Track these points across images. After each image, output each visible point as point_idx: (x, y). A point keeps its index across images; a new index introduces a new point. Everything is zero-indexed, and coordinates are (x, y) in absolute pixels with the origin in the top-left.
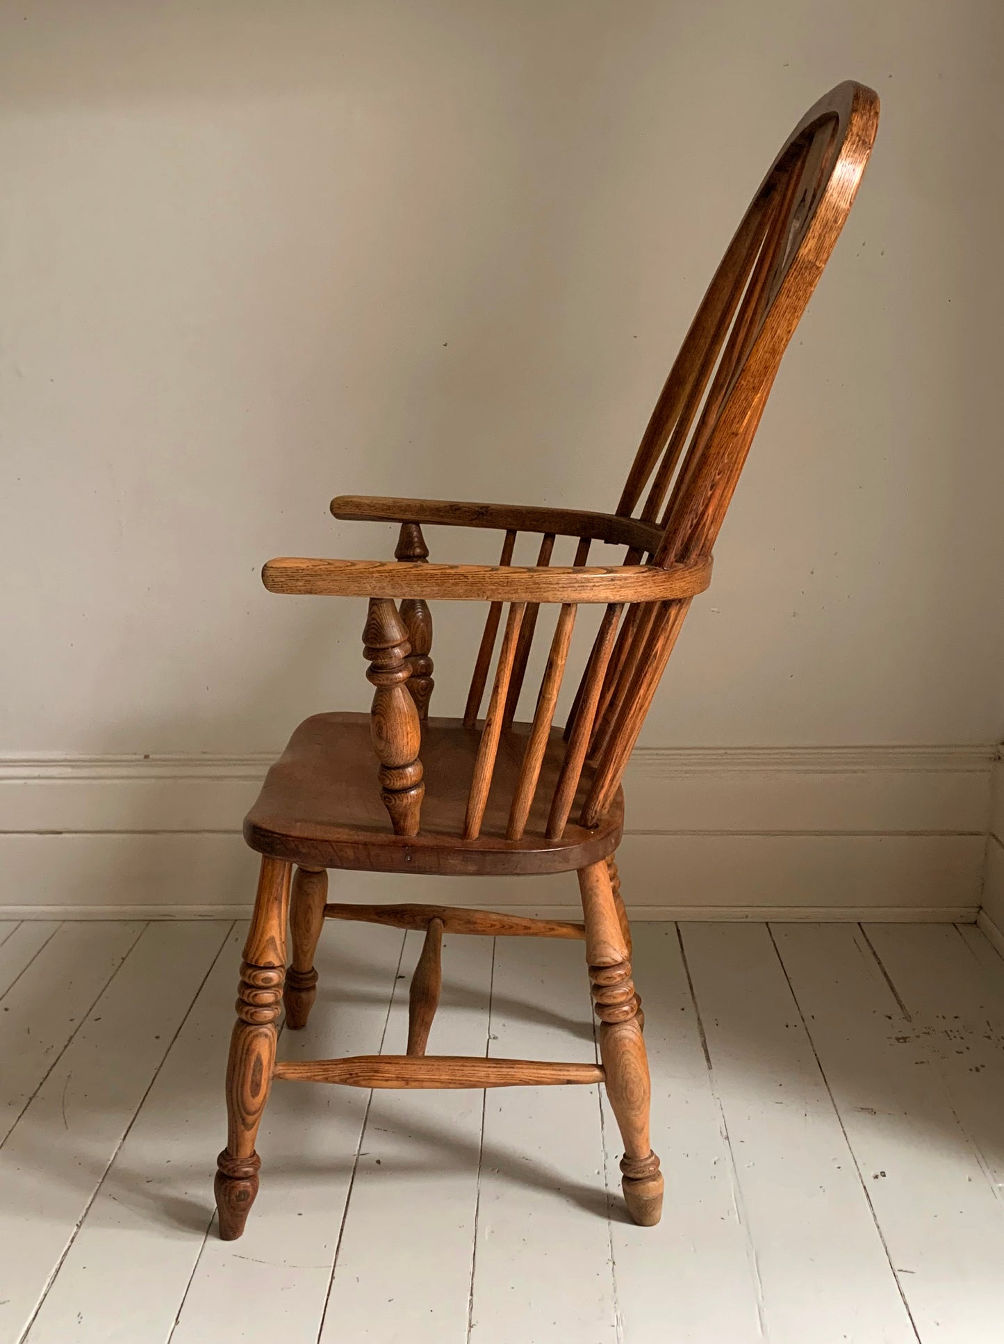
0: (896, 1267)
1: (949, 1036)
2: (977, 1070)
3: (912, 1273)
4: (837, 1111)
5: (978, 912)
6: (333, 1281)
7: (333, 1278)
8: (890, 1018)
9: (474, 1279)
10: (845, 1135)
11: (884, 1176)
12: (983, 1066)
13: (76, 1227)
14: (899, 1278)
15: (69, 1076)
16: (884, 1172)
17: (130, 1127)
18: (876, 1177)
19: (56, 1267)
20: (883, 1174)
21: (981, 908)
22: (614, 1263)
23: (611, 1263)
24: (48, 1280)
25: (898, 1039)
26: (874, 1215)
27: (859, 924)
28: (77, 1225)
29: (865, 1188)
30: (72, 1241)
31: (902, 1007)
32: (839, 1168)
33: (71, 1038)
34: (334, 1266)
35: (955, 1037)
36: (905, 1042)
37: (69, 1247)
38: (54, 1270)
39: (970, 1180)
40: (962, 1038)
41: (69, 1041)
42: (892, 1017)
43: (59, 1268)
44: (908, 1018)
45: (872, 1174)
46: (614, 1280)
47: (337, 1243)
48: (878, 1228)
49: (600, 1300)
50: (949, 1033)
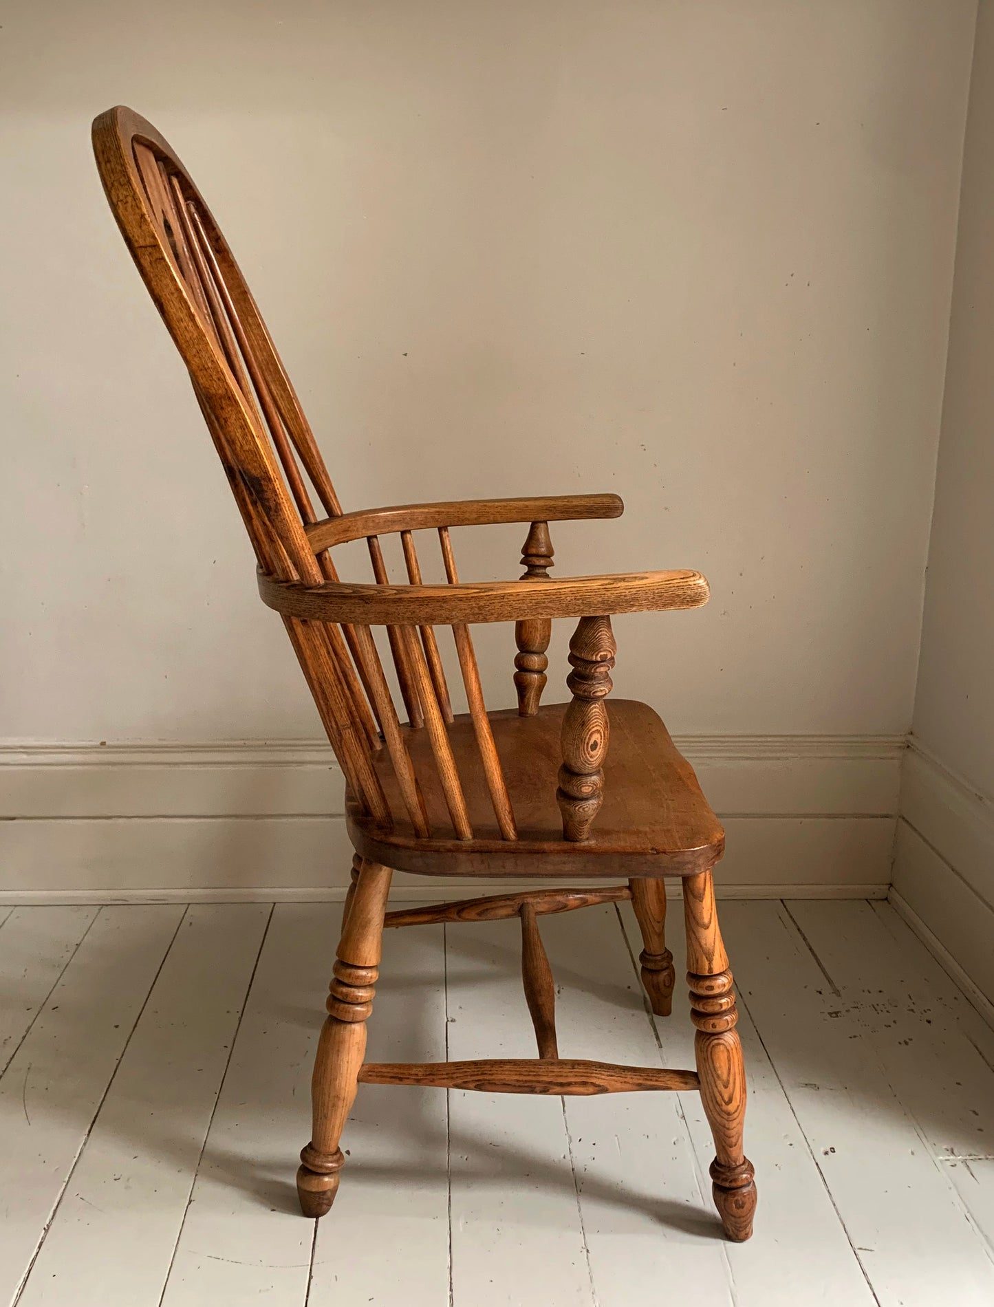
0: (856, 1246)
1: (876, 1010)
2: (906, 1043)
3: (871, 1250)
4: (783, 1087)
5: (889, 889)
6: (312, 1280)
7: (311, 1277)
8: (820, 993)
9: (452, 1273)
10: (793, 1110)
11: (834, 1152)
12: (911, 1040)
13: (44, 1231)
14: (860, 1257)
15: (29, 1069)
16: (833, 1149)
17: (94, 1122)
18: (826, 1153)
19: (24, 1275)
20: (833, 1150)
21: (891, 885)
22: (588, 1251)
23: (585, 1251)
24: (16, 1291)
25: (830, 1014)
26: (829, 1193)
27: (782, 900)
28: (44, 1229)
29: (817, 1164)
30: (39, 1247)
31: (830, 982)
32: (791, 1145)
33: (29, 1028)
34: (311, 1265)
35: (882, 1011)
36: (837, 1016)
37: (38, 1253)
38: (22, 1280)
39: (913, 1153)
40: (888, 1012)
41: (27, 1032)
42: (823, 992)
43: (28, 1277)
44: (837, 992)
45: (823, 1150)
46: (590, 1269)
47: (313, 1240)
48: (834, 1205)
49: (578, 1291)
50: (876, 1006)
